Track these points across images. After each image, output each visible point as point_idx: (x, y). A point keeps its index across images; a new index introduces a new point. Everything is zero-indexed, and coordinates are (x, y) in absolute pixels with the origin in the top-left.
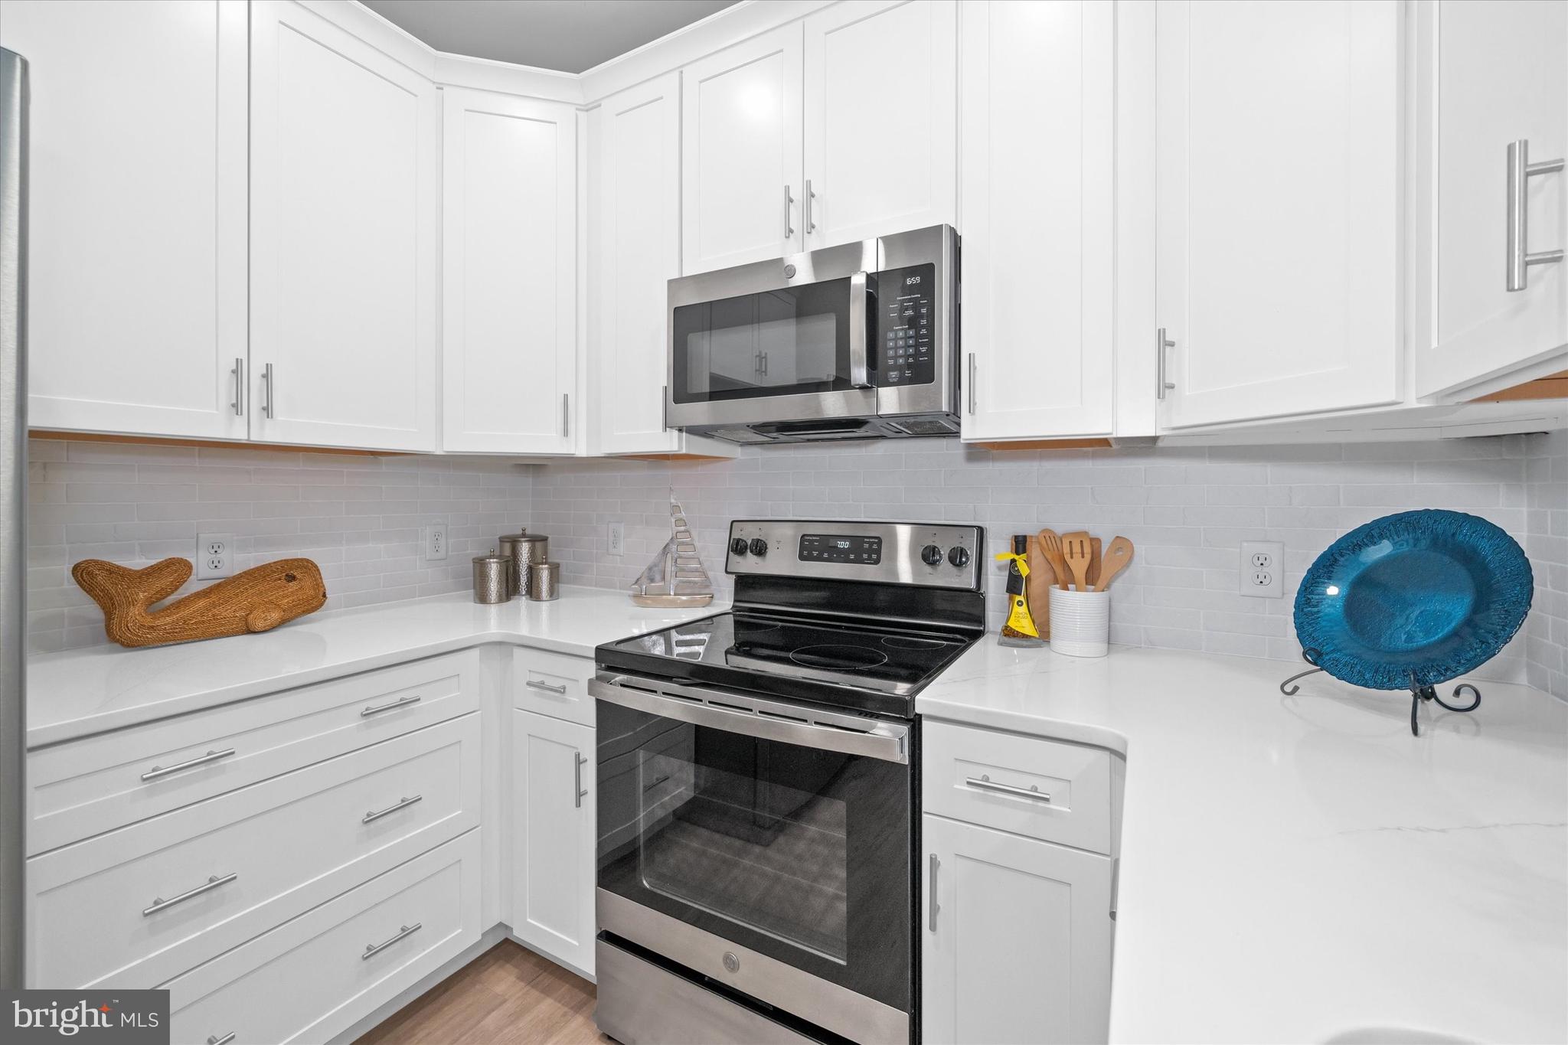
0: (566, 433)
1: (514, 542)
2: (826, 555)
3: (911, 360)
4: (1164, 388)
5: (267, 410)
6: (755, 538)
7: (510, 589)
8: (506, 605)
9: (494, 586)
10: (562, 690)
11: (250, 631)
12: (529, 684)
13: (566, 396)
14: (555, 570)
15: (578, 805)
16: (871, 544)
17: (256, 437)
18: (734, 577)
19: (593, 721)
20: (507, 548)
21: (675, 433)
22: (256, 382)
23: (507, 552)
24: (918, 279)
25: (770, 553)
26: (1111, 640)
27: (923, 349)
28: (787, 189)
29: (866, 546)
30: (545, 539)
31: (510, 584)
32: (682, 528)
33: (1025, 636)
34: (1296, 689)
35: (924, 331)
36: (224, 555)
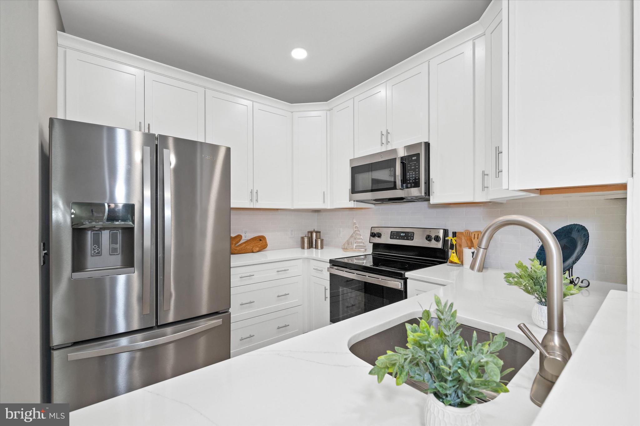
0: (324, 202)
1: (311, 233)
2: (398, 238)
3: (414, 181)
4: (484, 188)
5: (257, 200)
6: (377, 232)
7: (310, 246)
8: (309, 250)
9: (306, 245)
10: (322, 271)
11: (253, 252)
12: (314, 269)
13: (324, 192)
14: (322, 241)
15: (325, 300)
16: (411, 234)
17: (255, 207)
18: (372, 244)
19: (329, 279)
20: (310, 234)
21: (353, 202)
22: (255, 194)
23: (310, 235)
24: (416, 157)
25: (382, 236)
27: (417, 178)
28: (382, 132)
29: (410, 235)
30: (320, 232)
31: (310, 245)
32: (357, 229)
33: (456, 263)
35: (417, 173)
36: (247, 235)
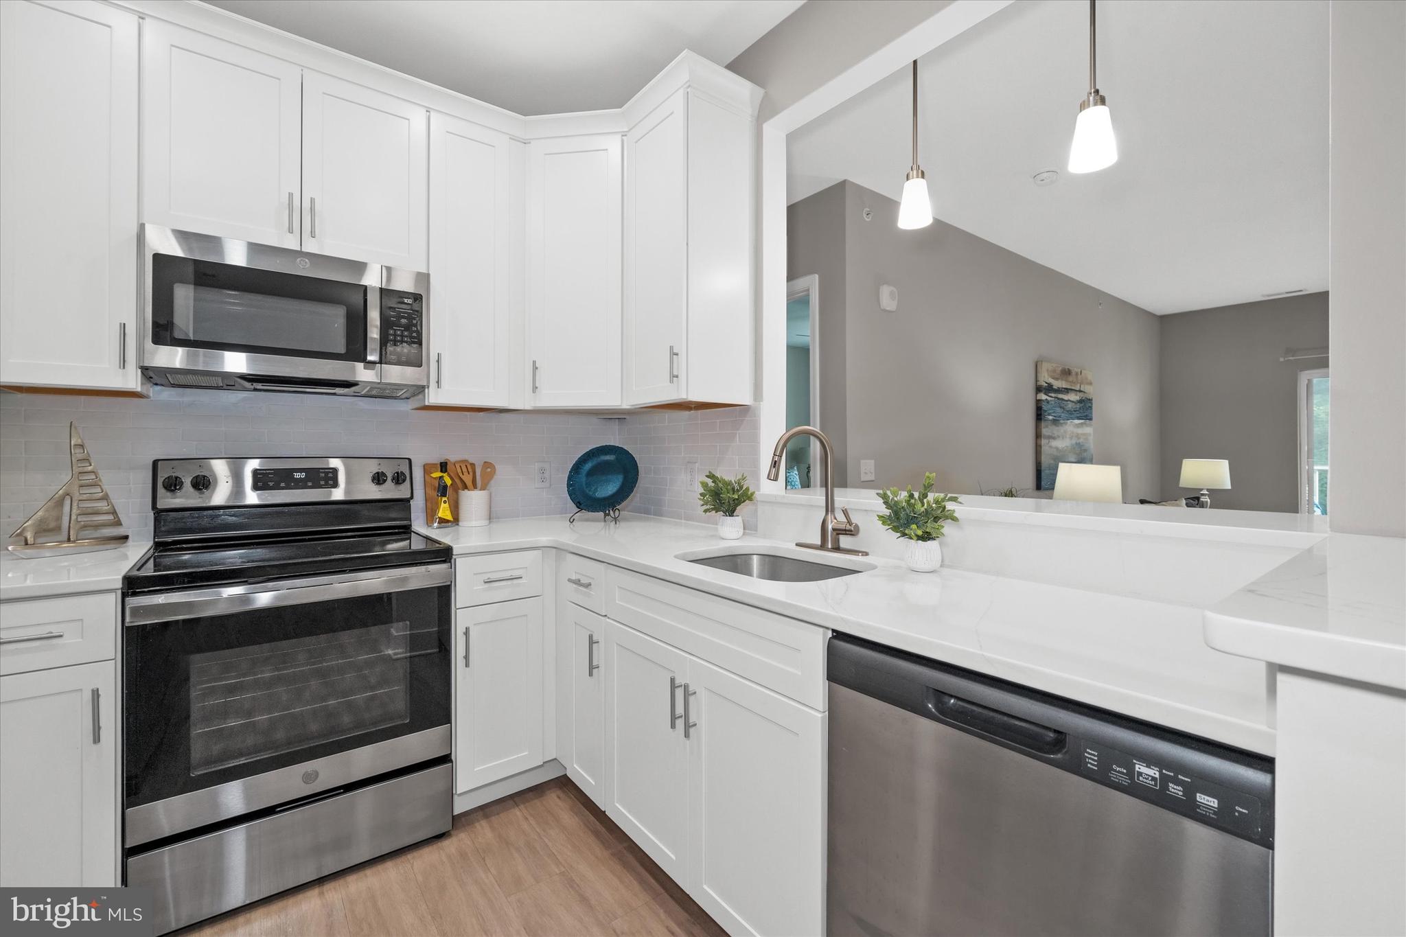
16: (320, 473)
24: (411, 300)
26: (491, 517)
34: (574, 520)
